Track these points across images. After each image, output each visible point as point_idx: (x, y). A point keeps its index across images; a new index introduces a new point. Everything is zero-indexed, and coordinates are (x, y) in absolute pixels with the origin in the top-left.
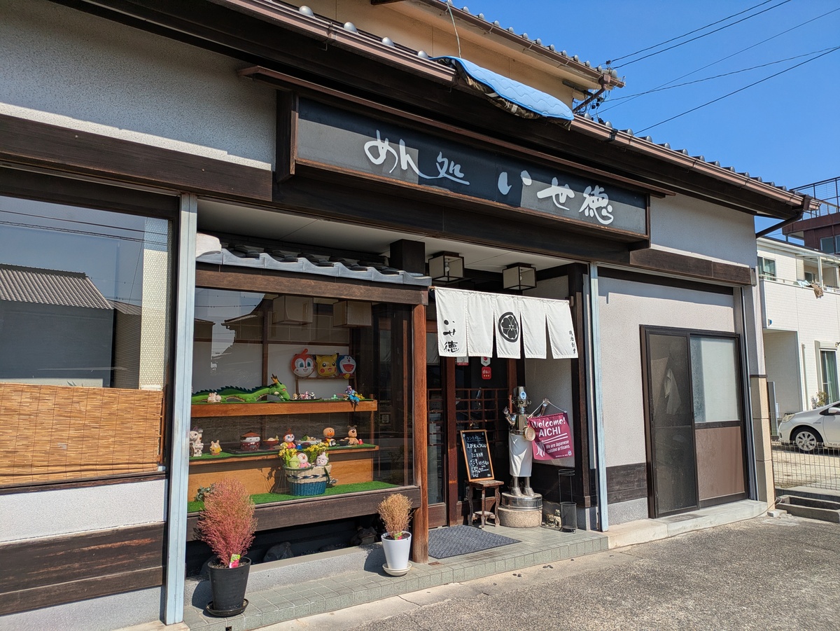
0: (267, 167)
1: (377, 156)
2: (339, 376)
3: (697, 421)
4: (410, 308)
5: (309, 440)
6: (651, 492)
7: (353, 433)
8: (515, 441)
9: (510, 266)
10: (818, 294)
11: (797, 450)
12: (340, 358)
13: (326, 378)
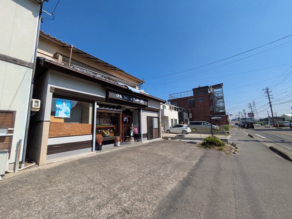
0: (105, 97)
1: (118, 96)
2: (109, 123)
3: (153, 128)
4: (120, 114)
5: (106, 131)
6: (147, 137)
7: (111, 130)
8: (131, 131)
9: (131, 108)
10: (171, 111)
11: (167, 133)
12: (109, 120)
13: (108, 123)
